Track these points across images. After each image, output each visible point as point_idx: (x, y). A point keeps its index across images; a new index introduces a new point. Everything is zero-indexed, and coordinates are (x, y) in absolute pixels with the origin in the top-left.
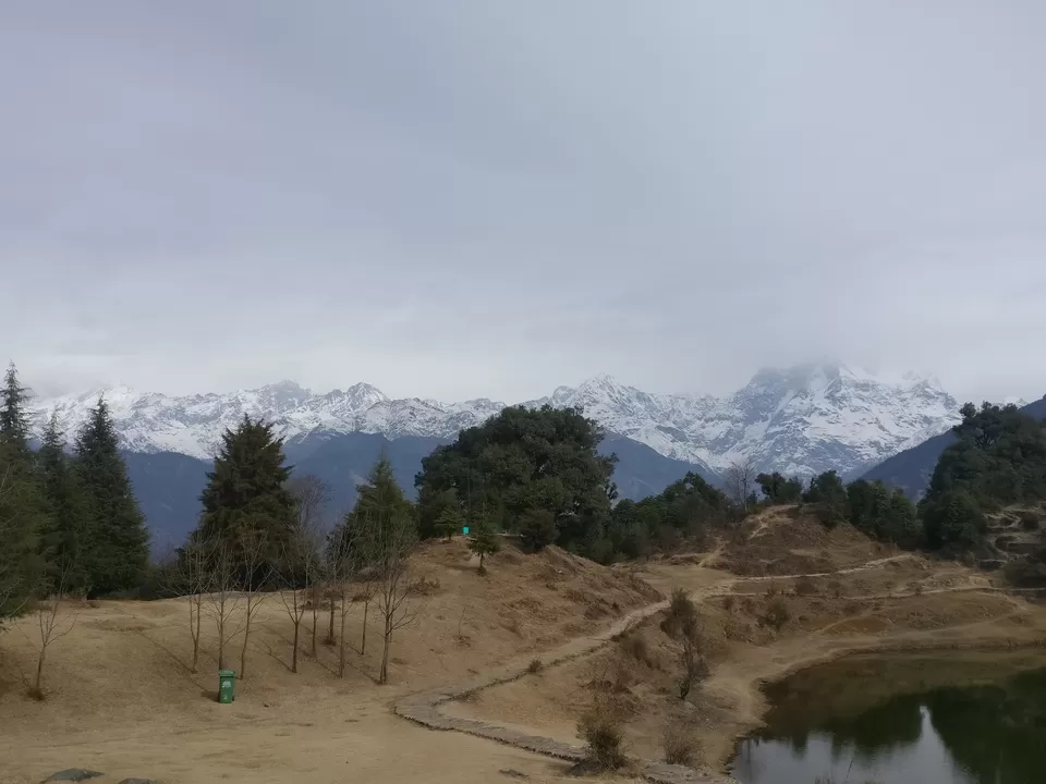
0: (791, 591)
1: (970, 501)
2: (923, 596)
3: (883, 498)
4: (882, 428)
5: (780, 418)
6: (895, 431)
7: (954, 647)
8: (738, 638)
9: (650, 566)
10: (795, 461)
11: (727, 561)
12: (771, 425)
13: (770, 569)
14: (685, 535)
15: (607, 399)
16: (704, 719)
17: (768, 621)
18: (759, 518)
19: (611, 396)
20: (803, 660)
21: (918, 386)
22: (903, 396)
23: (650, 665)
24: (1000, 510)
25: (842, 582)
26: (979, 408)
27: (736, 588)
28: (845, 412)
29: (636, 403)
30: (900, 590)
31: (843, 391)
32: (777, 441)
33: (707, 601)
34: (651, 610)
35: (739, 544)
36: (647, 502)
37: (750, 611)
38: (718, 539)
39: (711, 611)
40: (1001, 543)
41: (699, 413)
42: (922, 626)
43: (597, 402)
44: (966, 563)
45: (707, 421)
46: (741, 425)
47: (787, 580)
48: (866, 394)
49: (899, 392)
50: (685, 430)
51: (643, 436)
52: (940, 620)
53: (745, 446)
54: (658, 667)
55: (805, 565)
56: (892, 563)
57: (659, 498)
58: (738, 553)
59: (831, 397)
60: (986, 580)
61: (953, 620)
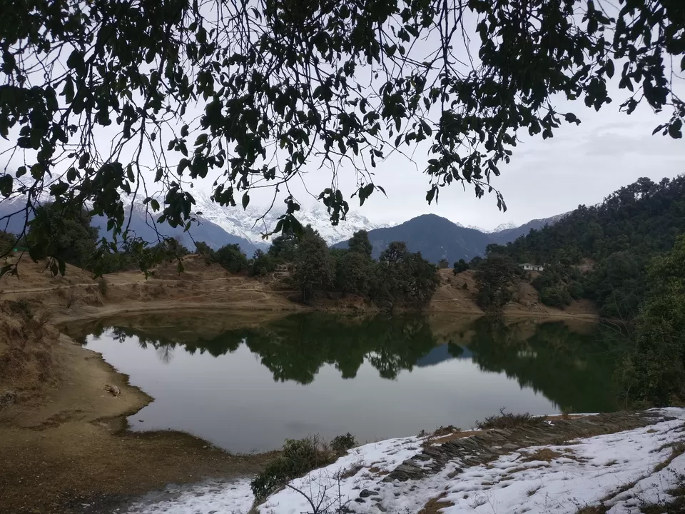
2: (229, 291)
25: (200, 285)
30: (223, 288)
34: (89, 285)
40: (276, 275)
42: (222, 301)
44: (260, 282)
46: (269, 221)
51: (218, 222)
52: (230, 300)
56: (228, 279)
60: (261, 288)
61: (236, 300)
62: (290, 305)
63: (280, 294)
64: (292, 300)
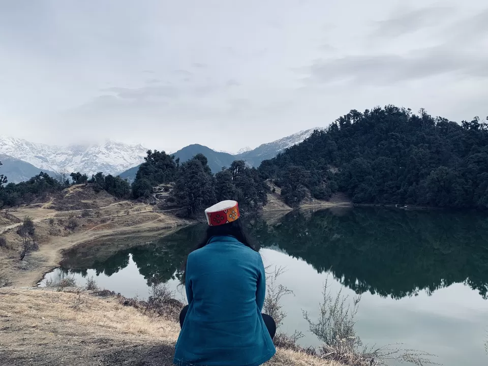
0: (80, 216)
1: (148, 183)
2: (130, 215)
3: (118, 181)
4: (125, 159)
5: (87, 155)
6: (130, 161)
7: (139, 232)
8: (55, 235)
9: (18, 209)
10: (92, 170)
11: (54, 205)
12: (83, 157)
13: (72, 208)
14: (37, 196)
15: (11, 144)
16: (31, 267)
17: (69, 227)
18: (69, 189)
19: (13, 142)
20: (81, 241)
21: (137, 146)
22: (133, 149)
23: (8, 248)
24: (158, 186)
25: (100, 212)
26: (153, 152)
27: (57, 216)
28: (112, 153)
29: (25, 146)
30: (122, 213)
31: (111, 146)
32: (85, 163)
33: (42, 221)
34: (14, 226)
35: (60, 199)
36: (22, 184)
37: (62, 224)
38: (51, 198)
39: (44, 225)
40: (157, 196)
41: (53, 151)
42: (129, 225)
43: (6, 145)
44: (146, 203)
45: (57, 155)
46: (71, 156)
47: (79, 212)
48: (119, 147)
49: (131, 147)
50: (47, 158)
51: (28, 160)
52: (135, 223)
53: (73, 165)
54: (12, 248)
55: (86, 206)
56: (119, 204)
57: (27, 182)
58: (60, 202)
59: (106, 148)
60: (151, 208)
61: (139, 222)
62: (180, 221)
63: (168, 212)
64: (179, 216)
